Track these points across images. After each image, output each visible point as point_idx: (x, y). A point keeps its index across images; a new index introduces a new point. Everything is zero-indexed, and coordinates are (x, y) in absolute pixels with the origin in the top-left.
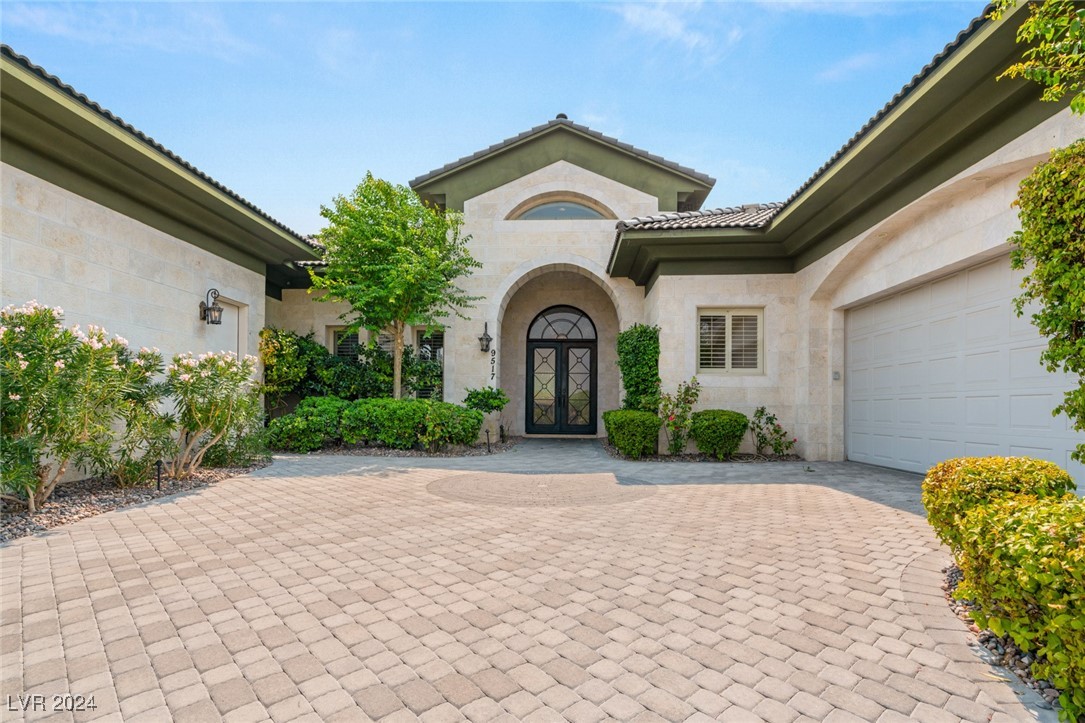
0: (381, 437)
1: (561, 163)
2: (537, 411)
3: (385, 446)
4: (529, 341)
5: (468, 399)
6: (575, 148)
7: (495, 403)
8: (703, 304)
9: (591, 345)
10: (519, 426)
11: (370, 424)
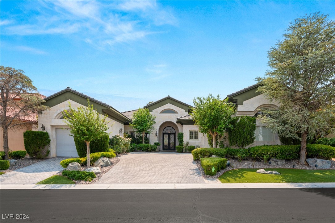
0: (142, 149)
1: (169, 104)
2: (165, 147)
3: (143, 151)
4: (163, 133)
5: (154, 144)
6: (171, 101)
7: (159, 144)
8: (190, 129)
9: (174, 134)
10: (162, 149)
11: (141, 148)
